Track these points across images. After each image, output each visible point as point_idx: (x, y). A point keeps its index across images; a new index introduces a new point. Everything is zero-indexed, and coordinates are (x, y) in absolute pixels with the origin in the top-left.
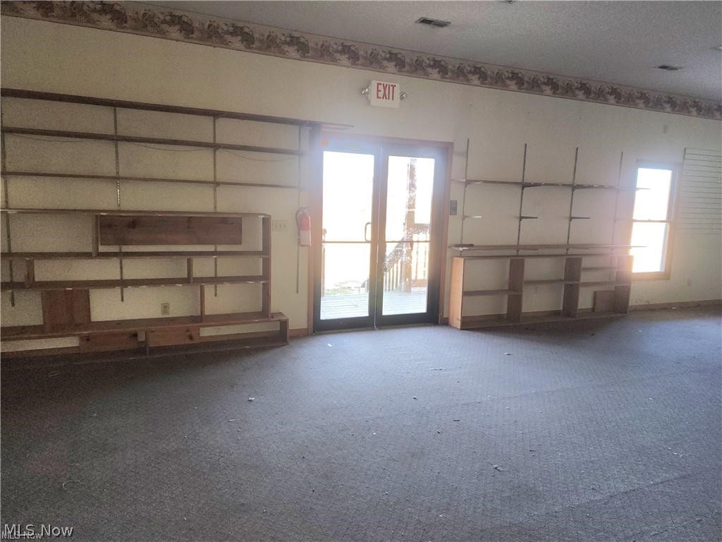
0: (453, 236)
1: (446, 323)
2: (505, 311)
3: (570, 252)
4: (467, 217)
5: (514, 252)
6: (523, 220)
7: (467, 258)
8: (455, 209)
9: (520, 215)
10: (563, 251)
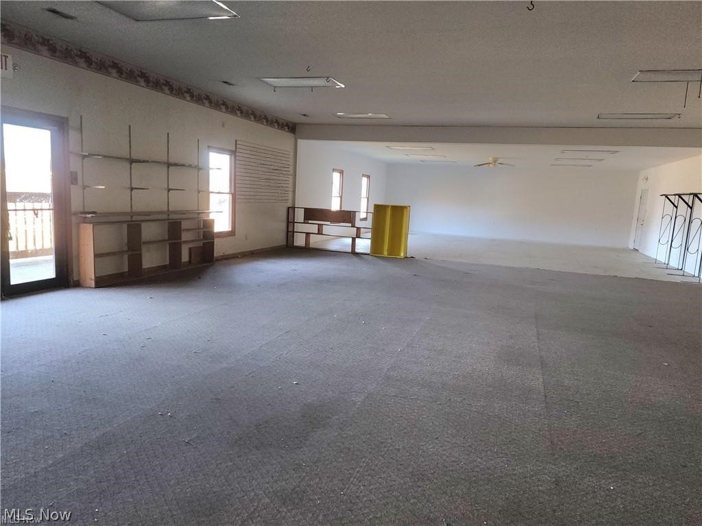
0: (76, 205)
1: (78, 285)
2: (126, 269)
3: (171, 217)
4: (88, 187)
5: (128, 218)
6: (134, 190)
7: (95, 224)
8: (76, 179)
9: (131, 185)
10: (165, 217)
